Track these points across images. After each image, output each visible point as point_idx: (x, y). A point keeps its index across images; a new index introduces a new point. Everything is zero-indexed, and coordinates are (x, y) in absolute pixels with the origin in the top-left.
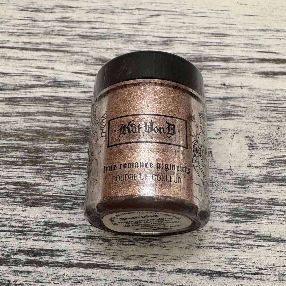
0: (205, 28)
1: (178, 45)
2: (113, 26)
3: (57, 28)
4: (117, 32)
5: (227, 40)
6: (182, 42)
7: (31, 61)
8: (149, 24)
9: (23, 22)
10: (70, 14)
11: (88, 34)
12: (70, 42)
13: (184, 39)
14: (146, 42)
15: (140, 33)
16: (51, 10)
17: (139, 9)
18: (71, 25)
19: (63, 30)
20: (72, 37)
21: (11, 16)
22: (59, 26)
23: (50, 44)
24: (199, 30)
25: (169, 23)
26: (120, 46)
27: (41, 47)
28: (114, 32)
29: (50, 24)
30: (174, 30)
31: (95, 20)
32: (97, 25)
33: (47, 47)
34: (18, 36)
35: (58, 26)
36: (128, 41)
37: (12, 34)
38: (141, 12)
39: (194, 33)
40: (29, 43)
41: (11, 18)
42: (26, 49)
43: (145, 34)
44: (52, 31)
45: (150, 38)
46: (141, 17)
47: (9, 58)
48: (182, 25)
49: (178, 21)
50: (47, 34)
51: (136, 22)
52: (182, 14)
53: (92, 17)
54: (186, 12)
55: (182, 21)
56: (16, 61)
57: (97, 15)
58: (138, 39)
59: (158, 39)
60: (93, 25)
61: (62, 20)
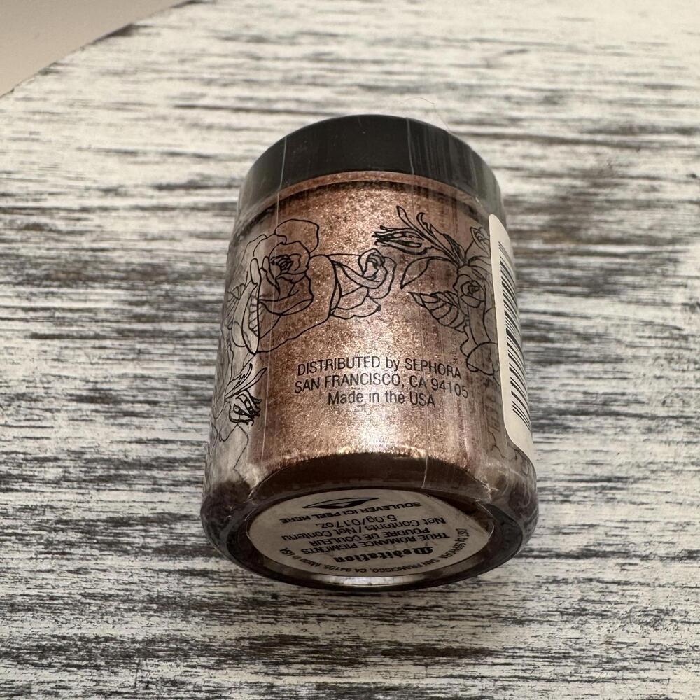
0: (628, 75)
1: (579, 104)
2: (430, 70)
3: (309, 73)
4: (441, 80)
5: (677, 97)
6: (584, 99)
7: (261, 134)
8: (506, 67)
9: (231, 61)
10: (332, 48)
11: (380, 84)
12: (343, 98)
13: (588, 94)
14: (508, 98)
15: (492, 82)
16: (292, 40)
17: (481, 41)
18: (339, 66)
19: (323, 77)
20: (344, 89)
21: (203, 50)
22: (313, 69)
23: (298, 101)
24: (615, 79)
25: (548, 66)
26: (453, 104)
27: (280, 106)
28: (434, 80)
29: (292, 65)
30: (564, 78)
31: (391, 58)
32: (396, 68)
33: (292, 106)
34: (225, 85)
35: (310, 69)
36: (470, 97)
37: (210, 82)
38: (487, 46)
39: (606, 83)
40: (251, 99)
41: (203, 53)
42: (248, 110)
43: (503, 83)
44: (300, 77)
45: (515, 92)
46: (487, 54)
47: (210, 127)
48: (576, 68)
49: (568, 63)
50: (289, 82)
51: (479, 62)
52: (571, 49)
53: (382, 52)
54: (580, 46)
55: (576, 61)
56: (227, 133)
57: (392, 50)
58: (489, 92)
59: (533, 95)
60: (387, 68)
61: (317, 58)
